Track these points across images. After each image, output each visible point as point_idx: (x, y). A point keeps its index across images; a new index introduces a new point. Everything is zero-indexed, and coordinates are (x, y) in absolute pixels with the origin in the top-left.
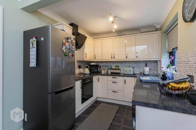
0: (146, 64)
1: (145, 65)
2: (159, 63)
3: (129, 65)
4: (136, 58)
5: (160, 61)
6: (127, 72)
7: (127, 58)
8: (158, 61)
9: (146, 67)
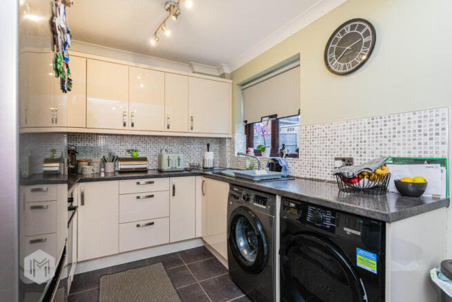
0: (208, 145)
1: (206, 146)
2: (228, 144)
3: (166, 148)
4: (190, 131)
5: (230, 138)
6: (171, 166)
7: (168, 128)
8: (227, 140)
9: (208, 150)
